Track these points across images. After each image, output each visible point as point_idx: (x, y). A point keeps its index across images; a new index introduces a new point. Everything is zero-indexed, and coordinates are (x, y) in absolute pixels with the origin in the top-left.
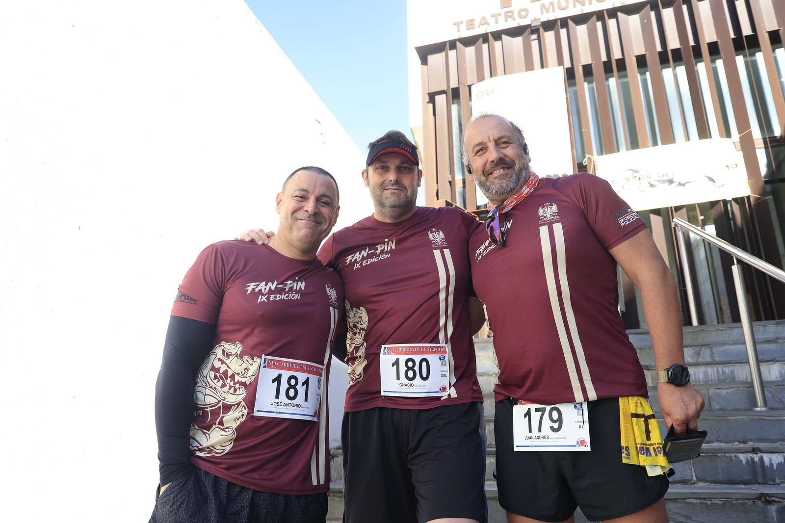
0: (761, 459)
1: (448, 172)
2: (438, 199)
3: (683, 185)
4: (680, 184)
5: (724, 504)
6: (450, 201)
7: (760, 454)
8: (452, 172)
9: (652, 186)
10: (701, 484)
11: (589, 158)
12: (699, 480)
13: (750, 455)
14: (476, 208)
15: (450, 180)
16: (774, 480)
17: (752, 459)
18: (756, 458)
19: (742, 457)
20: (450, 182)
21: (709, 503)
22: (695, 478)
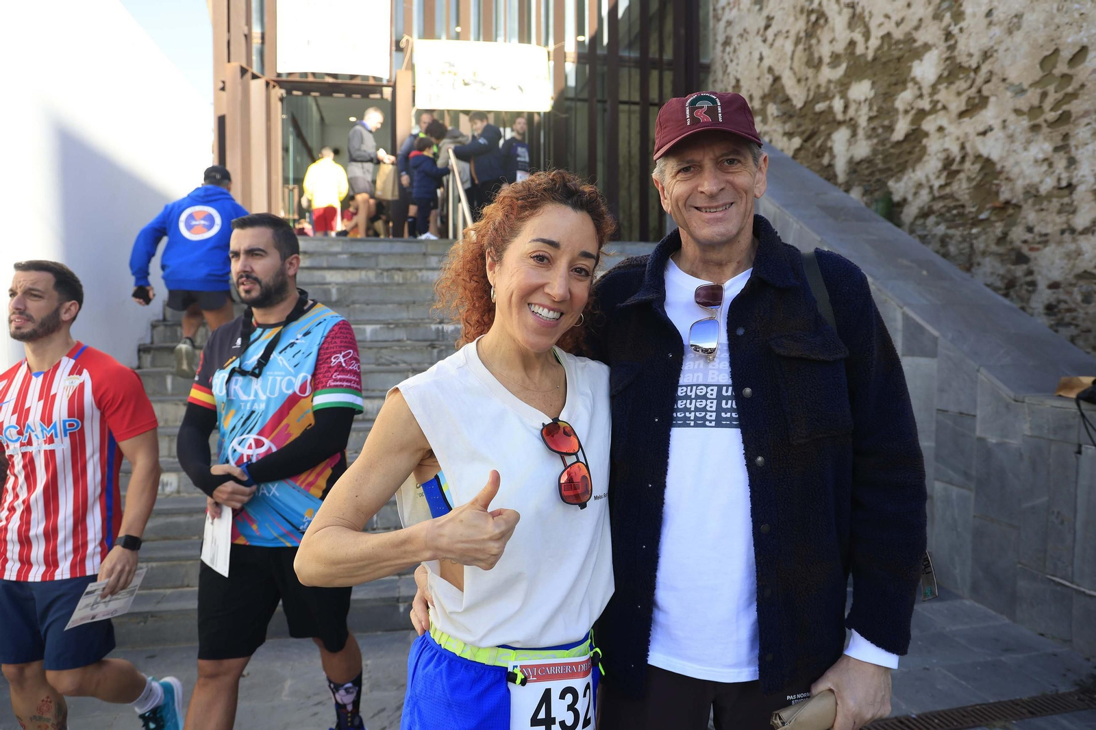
0: (443, 328)
1: (243, 21)
2: (229, 61)
3: (495, 89)
4: (492, 88)
5: (412, 349)
6: (244, 65)
7: (443, 325)
8: (249, 23)
9: (466, 84)
10: (409, 342)
11: (407, 41)
12: (408, 339)
13: (437, 326)
14: (275, 75)
15: (246, 32)
16: (447, 339)
17: (438, 328)
18: (440, 327)
19: (433, 327)
20: (246, 36)
21: (404, 348)
22: (405, 339)
